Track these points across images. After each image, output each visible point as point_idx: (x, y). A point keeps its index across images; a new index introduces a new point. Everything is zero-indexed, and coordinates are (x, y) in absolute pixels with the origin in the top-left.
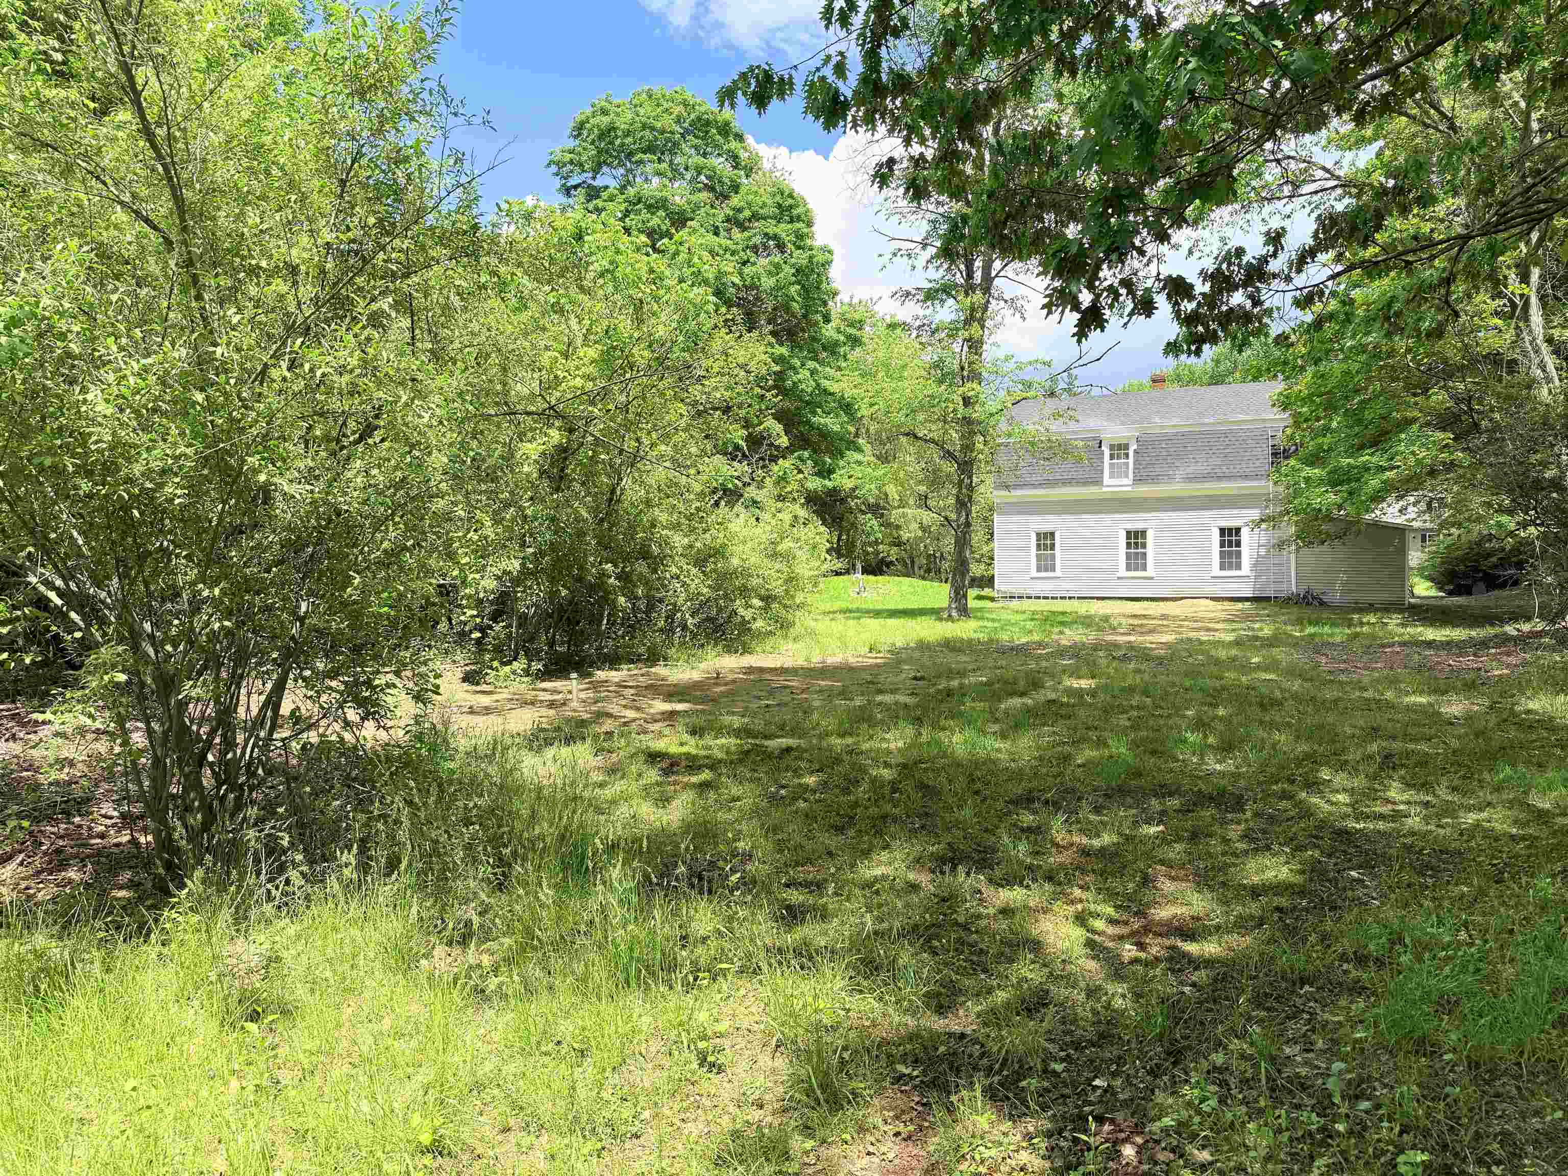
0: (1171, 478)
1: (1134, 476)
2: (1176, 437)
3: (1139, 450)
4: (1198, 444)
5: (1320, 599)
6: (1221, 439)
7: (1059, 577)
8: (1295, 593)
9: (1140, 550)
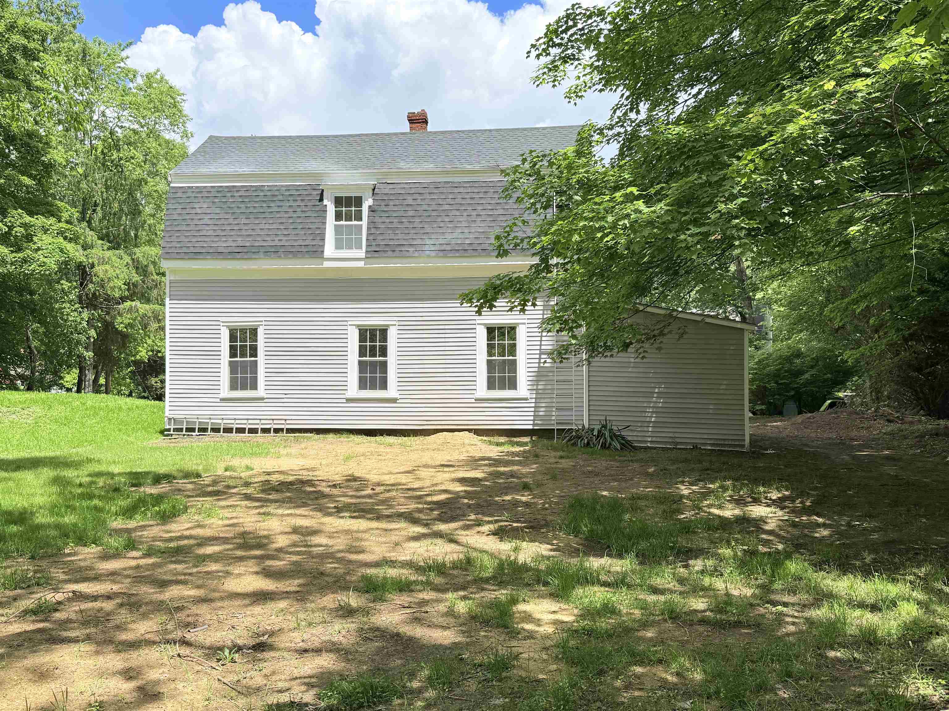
0: (417, 250)
1: (368, 246)
2: (427, 191)
3: (376, 208)
4: (457, 201)
5: (623, 438)
6: (489, 195)
7: (263, 399)
8: (587, 426)
9: (378, 358)
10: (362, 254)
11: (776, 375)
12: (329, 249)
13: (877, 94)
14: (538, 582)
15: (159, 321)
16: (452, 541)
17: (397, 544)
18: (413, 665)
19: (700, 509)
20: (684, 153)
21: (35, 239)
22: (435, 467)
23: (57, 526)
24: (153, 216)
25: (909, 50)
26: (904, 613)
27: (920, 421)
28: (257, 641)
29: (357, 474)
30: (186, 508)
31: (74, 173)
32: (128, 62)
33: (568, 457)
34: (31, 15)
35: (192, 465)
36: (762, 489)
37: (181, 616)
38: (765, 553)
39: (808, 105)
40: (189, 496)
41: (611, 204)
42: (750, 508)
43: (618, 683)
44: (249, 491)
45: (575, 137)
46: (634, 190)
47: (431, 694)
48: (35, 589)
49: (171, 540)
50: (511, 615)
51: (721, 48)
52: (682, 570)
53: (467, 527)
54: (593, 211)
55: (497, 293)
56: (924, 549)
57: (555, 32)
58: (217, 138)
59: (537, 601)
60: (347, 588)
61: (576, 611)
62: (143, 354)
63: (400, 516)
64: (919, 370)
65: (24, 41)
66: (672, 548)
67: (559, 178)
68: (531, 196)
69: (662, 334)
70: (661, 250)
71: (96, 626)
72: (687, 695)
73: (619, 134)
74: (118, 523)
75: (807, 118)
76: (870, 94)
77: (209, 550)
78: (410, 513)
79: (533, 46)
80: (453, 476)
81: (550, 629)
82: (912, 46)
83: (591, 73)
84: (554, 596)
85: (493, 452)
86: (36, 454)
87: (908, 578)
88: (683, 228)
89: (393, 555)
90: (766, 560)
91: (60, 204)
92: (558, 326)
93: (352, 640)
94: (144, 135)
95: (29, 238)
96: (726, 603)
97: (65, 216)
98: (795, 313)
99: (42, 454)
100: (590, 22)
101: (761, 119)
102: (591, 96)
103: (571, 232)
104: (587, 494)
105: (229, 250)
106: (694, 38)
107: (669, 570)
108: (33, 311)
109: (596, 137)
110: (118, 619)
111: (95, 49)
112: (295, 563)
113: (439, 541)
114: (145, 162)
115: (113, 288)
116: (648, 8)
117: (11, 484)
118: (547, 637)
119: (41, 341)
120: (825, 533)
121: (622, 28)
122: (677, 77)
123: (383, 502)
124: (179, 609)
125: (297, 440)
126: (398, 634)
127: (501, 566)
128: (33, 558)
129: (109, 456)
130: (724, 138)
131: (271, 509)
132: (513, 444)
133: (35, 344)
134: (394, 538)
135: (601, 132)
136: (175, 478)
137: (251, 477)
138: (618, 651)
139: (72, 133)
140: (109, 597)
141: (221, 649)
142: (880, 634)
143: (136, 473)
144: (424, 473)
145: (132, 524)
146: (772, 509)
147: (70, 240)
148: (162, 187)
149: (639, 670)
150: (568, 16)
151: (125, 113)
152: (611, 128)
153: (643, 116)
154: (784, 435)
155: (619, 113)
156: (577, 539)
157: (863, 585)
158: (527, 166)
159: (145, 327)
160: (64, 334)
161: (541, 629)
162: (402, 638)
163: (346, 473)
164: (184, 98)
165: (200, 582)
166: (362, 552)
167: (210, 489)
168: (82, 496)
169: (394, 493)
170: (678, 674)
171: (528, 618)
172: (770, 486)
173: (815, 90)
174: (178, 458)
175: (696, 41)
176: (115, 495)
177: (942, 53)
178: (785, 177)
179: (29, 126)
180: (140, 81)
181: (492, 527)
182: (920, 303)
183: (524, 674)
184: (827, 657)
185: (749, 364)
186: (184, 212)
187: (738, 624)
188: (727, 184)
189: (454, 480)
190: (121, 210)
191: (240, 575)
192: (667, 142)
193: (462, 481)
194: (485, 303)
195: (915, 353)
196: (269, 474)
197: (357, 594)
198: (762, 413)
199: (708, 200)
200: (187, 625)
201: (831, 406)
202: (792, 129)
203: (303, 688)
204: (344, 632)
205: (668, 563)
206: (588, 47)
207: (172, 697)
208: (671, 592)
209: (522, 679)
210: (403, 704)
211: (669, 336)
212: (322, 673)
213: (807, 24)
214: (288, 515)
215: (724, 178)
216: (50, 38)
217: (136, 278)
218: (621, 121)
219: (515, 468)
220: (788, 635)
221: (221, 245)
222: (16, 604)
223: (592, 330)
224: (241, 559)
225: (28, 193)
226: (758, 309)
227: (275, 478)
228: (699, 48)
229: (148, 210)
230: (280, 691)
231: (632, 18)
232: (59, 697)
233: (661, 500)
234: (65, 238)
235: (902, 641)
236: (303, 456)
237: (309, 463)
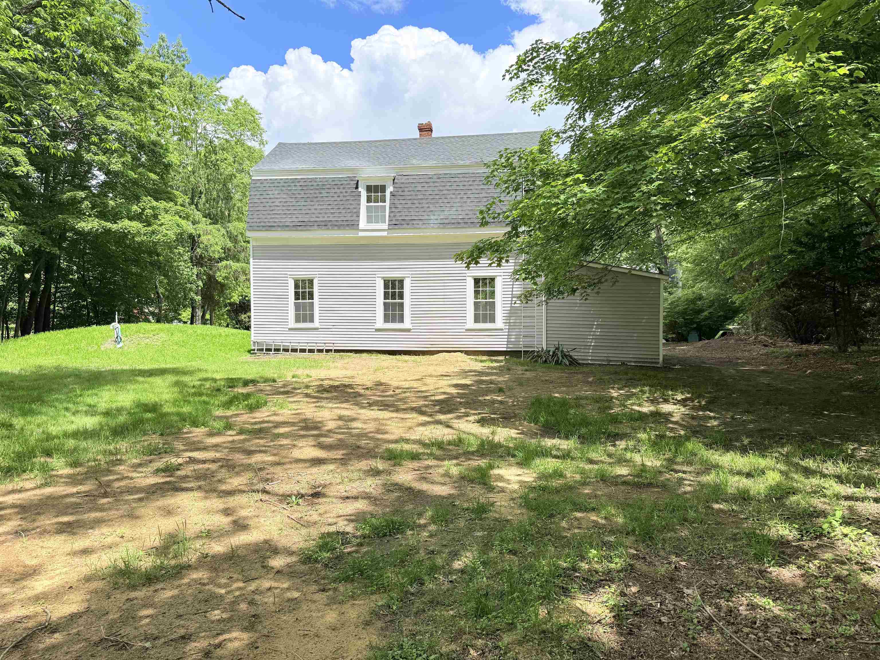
0: (425, 223)
1: (390, 220)
2: (432, 180)
3: (395, 193)
4: (453, 188)
5: (571, 357)
6: (476, 183)
7: (317, 329)
8: (545, 349)
9: (397, 301)
10: (385, 226)
11: (684, 313)
12: (363, 223)
13: (760, 104)
14: (509, 455)
15: (246, 275)
16: (448, 426)
17: (410, 428)
18: (420, 509)
19: (625, 406)
20: (618, 149)
21: (159, 217)
22: (437, 376)
23: (178, 414)
24: (241, 200)
25: (784, 71)
26: (770, 479)
27: (788, 346)
28: (315, 491)
29: (383, 381)
30: (266, 402)
31: (185, 171)
32: (221, 91)
33: (531, 370)
34: (153, 58)
35: (270, 373)
36: (670, 393)
37: (263, 474)
38: (671, 437)
39: (709, 113)
40: (268, 395)
41: (563, 187)
42: (661, 406)
43: (564, 524)
44: (309, 391)
45: (539, 139)
46: (581, 176)
47: (433, 528)
48: (163, 455)
49: (255, 423)
50: (490, 477)
51: (646, 72)
52: (611, 448)
53: (459, 418)
54: (551, 192)
55: (480, 253)
56: (787, 435)
57: (524, 61)
58: (284, 144)
59: (508, 467)
60: (375, 457)
61: (534, 475)
62: (236, 298)
63: (413, 409)
64: (788, 308)
65: (150, 77)
66: (604, 433)
67: (526, 168)
68: (506, 182)
69: (600, 282)
70: (599, 220)
71: (205, 480)
72: (612, 532)
73: (570, 137)
74: (219, 412)
75: (707, 123)
76: (753, 104)
77: (281, 430)
78: (420, 407)
79: (507, 71)
80: (450, 382)
81: (516, 486)
82: (786, 68)
83: (550, 92)
84: (520, 465)
85: (478, 366)
86: (163, 366)
87: (774, 455)
88: (616, 204)
89: (407, 436)
90: (671, 442)
91: (176, 193)
92: (524, 276)
93: (380, 491)
94: (233, 143)
95: (155, 216)
96: (642, 470)
97: (180, 201)
98: (698, 268)
99: (168, 366)
100: (549, 53)
101: (673, 123)
102: (550, 108)
103: (534, 208)
104: (544, 396)
105: (294, 224)
106: (626, 66)
107: (601, 448)
108: (159, 268)
109: (554, 139)
110: (219, 476)
111: (199, 82)
112: (340, 440)
113: (440, 427)
114: (234, 163)
115: (214, 252)
116: (591, 43)
117: (146, 385)
118: (515, 491)
119: (165, 288)
120: (715, 423)
121: (573, 58)
122: (613, 94)
123: (400, 400)
124: (260, 469)
125: (342, 358)
126: (410, 488)
127: (482, 444)
128: (162, 435)
129: (214, 367)
130: (646, 138)
131: (324, 403)
132: (492, 361)
133: (161, 290)
134: (408, 424)
135: (557, 135)
136: (258, 382)
137: (309, 382)
138: (564, 501)
139: (184, 142)
140: (214, 461)
141: (290, 496)
142: (752, 493)
143: (232, 379)
144: (429, 380)
145: (229, 413)
146: (678, 406)
147: (184, 218)
148: (246, 180)
149: (579, 515)
150: (533, 49)
151: (220, 127)
152: (565, 132)
153: (588, 123)
154: (688, 355)
155: (570, 121)
156: (536, 426)
157: (741, 459)
158: (503, 160)
159: (236, 279)
160: (181, 284)
161: (510, 486)
162: (413, 491)
163: (375, 380)
164: (261, 116)
165: (275, 452)
166: (386, 433)
167: (282, 390)
168: (195, 394)
169: (408, 394)
170: (606, 518)
171: (500, 478)
172: (676, 390)
173: (713, 101)
174: (260, 369)
175: (627, 68)
176: (218, 393)
177: (809, 73)
178: (691, 167)
179: (154, 137)
180: (230, 104)
181: (476, 417)
182: (791, 260)
183: (497, 516)
184: (713, 508)
185: (664, 305)
186: (262, 197)
187: (650, 485)
188: (648, 171)
189: (450, 386)
190: (219, 196)
191: (301, 448)
192: (605, 141)
193: (456, 386)
194: (472, 260)
195: (785, 296)
196: (322, 380)
197: (383, 461)
198: (673, 340)
199: (633, 182)
200: (267, 480)
201: (723, 335)
202: (695, 131)
203: (346, 523)
204: (373, 486)
205: (601, 443)
206: (548, 73)
207: (257, 528)
208: (602, 462)
209: (496, 519)
210: (413, 534)
211: (606, 284)
212: (359, 513)
213: (709, 53)
214: (336, 408)
215: (646, 167)
216: (167, 75)
217: (230, 245)
218: (573, 127)
219: (493, 377)
220: (685, 493)
221: (288, 221)
222: (151, 465)
223: (549, 280)
224: (303, 436)
225: (154, 184)
226: (672, 265)
227: (326, 383)
228: (629, 72)
229: (237, 196)
230: (330, 525)
231: (580, 50)
232: (181, 526)
233: (597, 400)
234: (180, 217)
235: (768, 498)
236: (346, 369)
237: (349, 373)
